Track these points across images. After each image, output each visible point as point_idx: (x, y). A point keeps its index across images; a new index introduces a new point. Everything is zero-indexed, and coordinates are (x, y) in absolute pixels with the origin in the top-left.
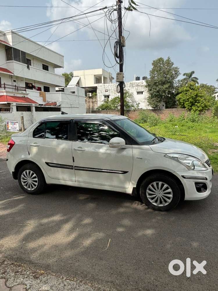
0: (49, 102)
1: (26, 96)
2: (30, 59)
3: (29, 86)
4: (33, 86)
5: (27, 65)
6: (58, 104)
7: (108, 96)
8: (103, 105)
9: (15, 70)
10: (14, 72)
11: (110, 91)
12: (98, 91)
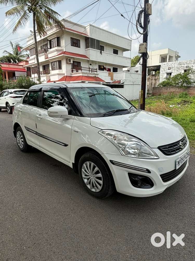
0: (116, 80)
1: (97, 76)
2: (103, 46)
3: (102, 68)
4: (105, 68)
5: (100, 51)
6: (122, 82)
7: (171, 74)
8: (164, 82)
9: (90, 56)
10: (90, 57)
11: (173, 69)
12: (161, 69)
